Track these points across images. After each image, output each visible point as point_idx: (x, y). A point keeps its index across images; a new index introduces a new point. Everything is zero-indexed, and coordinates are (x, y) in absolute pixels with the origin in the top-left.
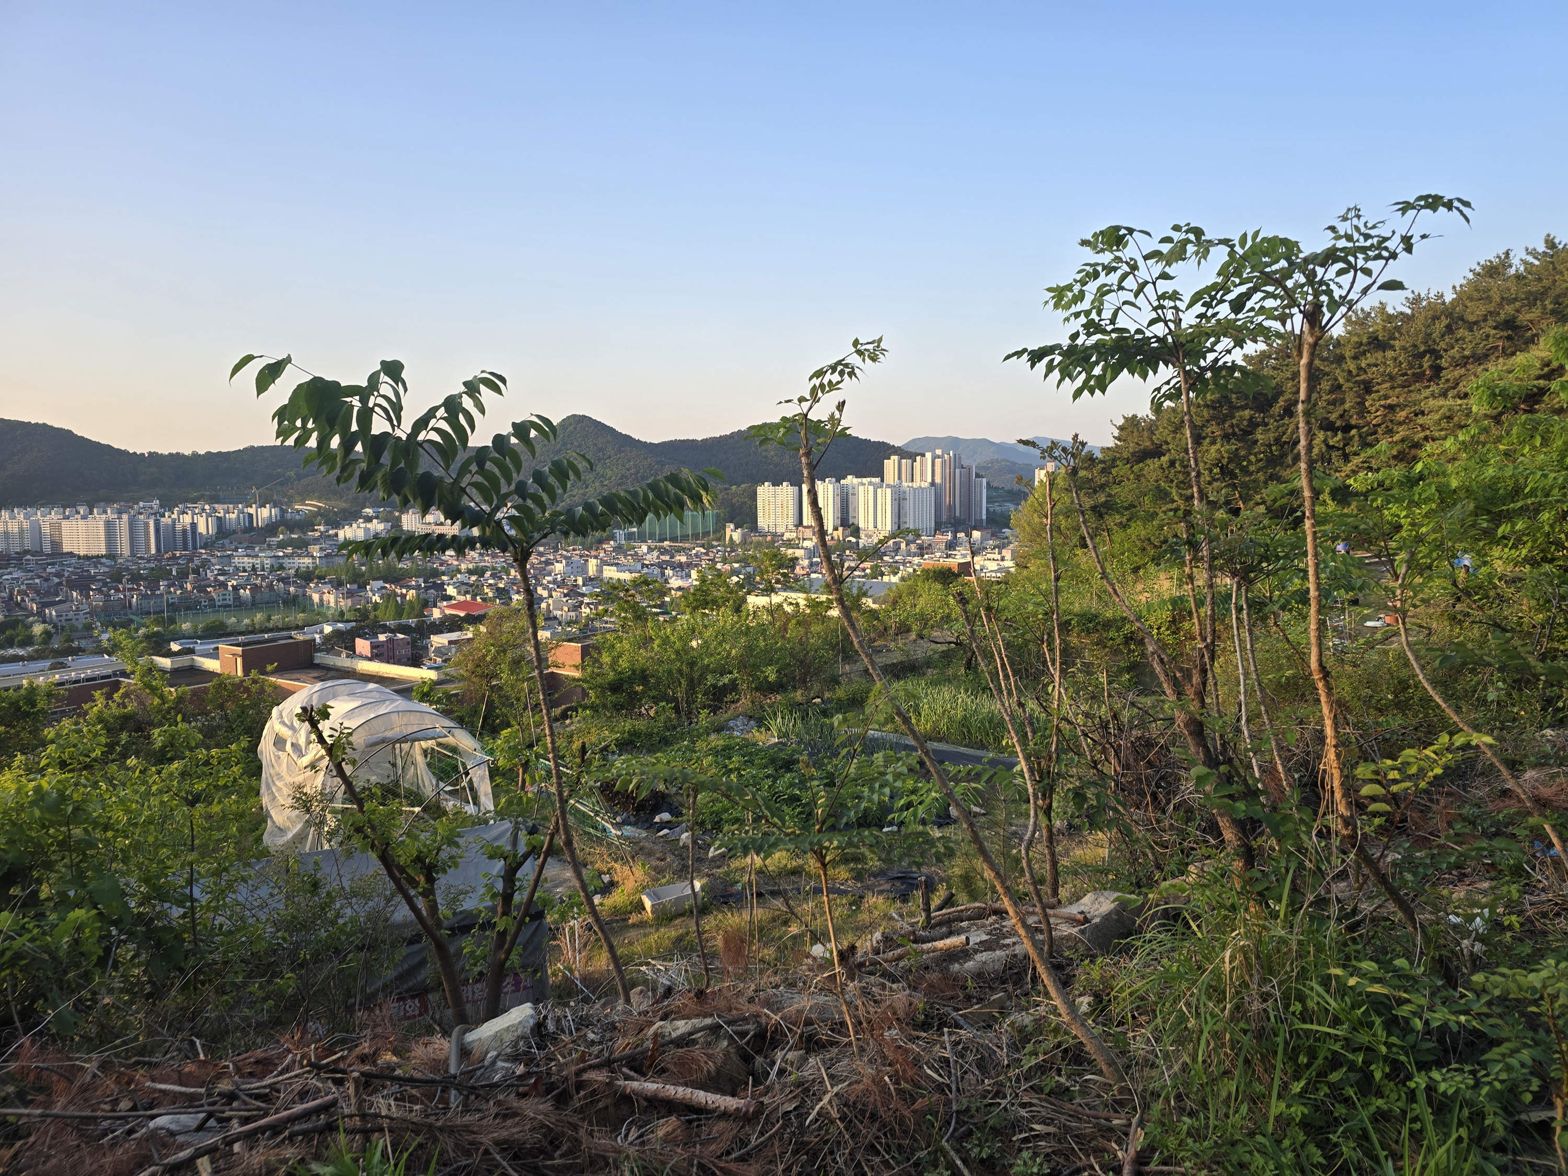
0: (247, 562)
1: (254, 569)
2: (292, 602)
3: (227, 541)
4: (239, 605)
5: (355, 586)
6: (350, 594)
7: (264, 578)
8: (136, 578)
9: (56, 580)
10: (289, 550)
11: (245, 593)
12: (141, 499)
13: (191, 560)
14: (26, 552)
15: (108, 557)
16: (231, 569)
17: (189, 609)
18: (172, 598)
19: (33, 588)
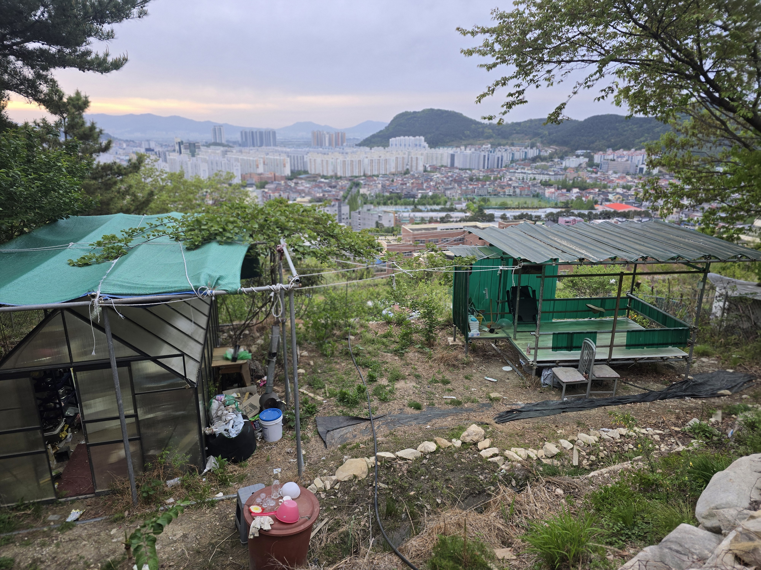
0: (521, 176)
1: (523, 179)
2: (537, 196)
3: (514, 164)
4: (514, 195)
5: (564, 191)
6: (563, 195)
7: (527, 183)
8: (478, 180)
9: (451, 179)
10: (539, 171)
11: (518, 191)
12: (483, 144)
13: (499, 173)
14: (443, 166)
15: (470, 169)
16: (514, 178)
17: (495, 195)
18: (490, 190)
19: (443, 181)
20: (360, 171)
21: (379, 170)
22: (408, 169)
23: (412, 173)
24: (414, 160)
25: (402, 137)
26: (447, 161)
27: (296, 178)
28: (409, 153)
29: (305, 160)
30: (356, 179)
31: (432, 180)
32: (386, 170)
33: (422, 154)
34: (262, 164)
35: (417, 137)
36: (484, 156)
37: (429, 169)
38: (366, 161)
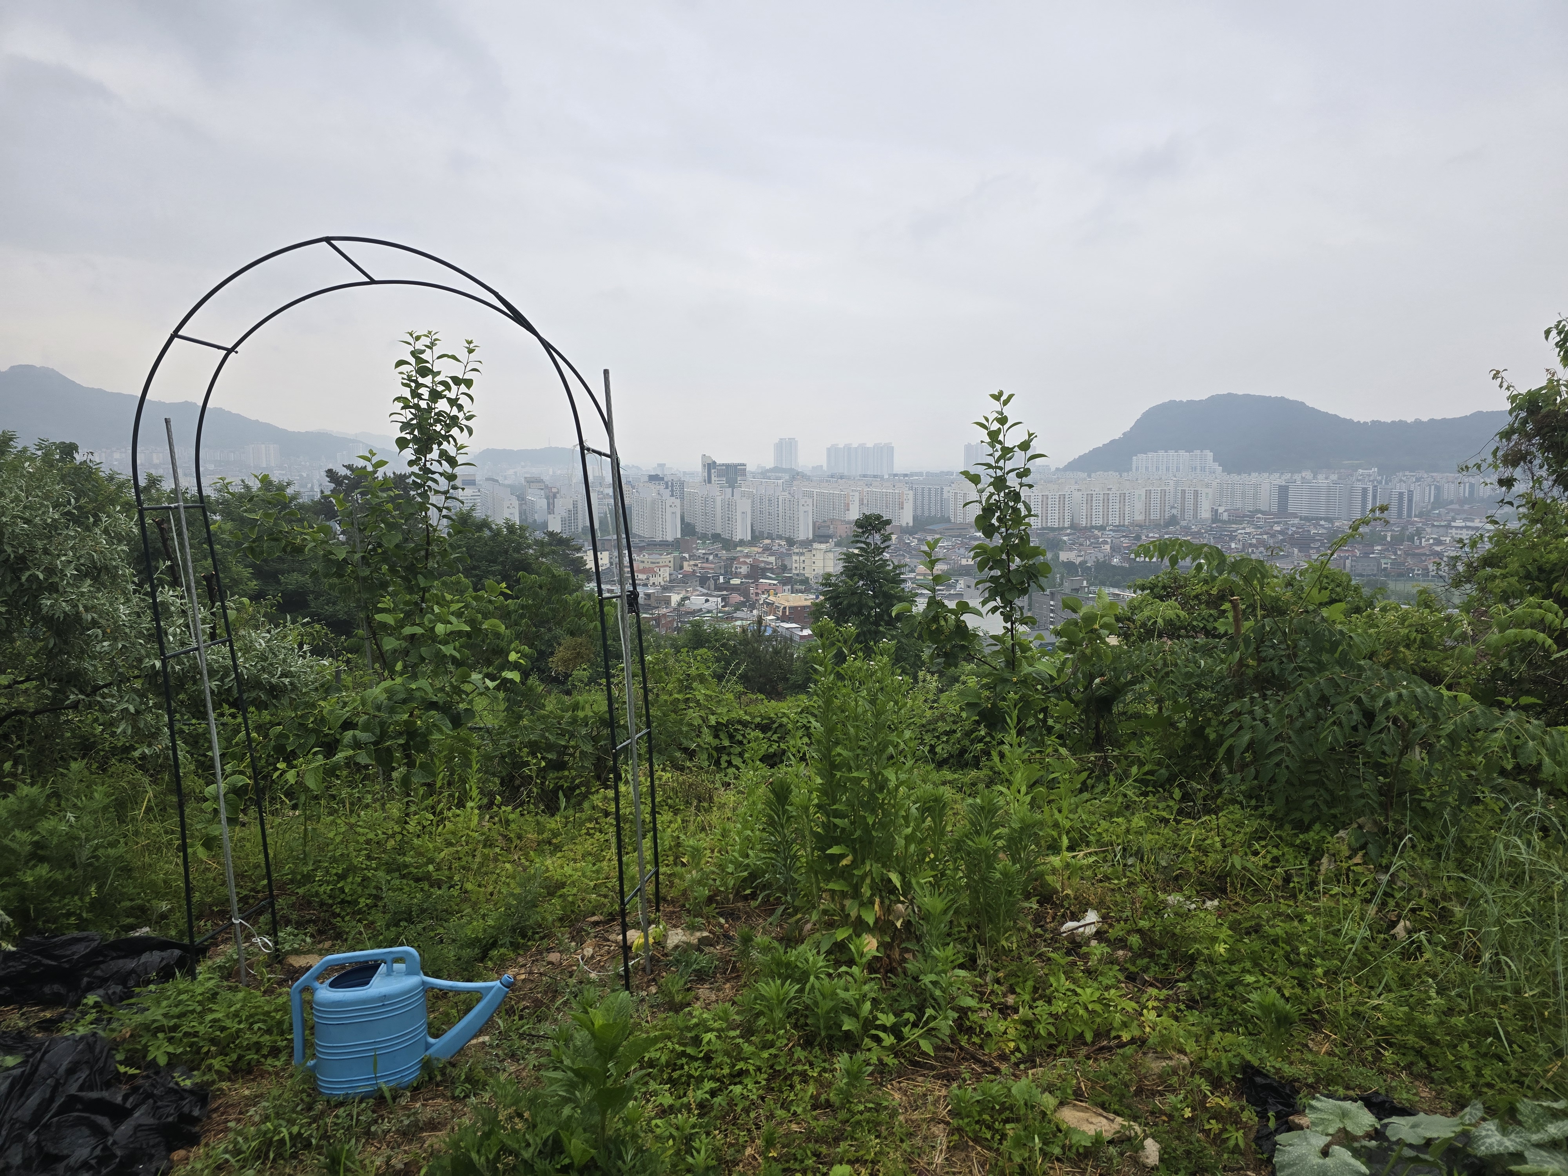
0: (1465, 535)
3: (1443, 511)
9: (1281, 537)
12: (1363, 466)
13: (1406, 528)
14: (1259, 511)
15: (1326, 519)
16: (1448, 539)
17: (1400, 575)
18: (1385, 563)
19: (1261, 542)
20: (1062, 518)
21: (1106, 515)
22: (1173, 517)
23: (1184, 523)
24: (1190, 496)
25: (1161, 453)
26: (1267, 499)
27: (925, 531)
28: (1177, 482)
29: (945, 496)
30: (1051, 535)
31: (1232, 538)
32: (1122, 515)
33: (1208, 486)
34: (857, 503)
35: (1198, 452)
36: (1365, 491)
37: (1225, 516)
38: (1077, 495)
